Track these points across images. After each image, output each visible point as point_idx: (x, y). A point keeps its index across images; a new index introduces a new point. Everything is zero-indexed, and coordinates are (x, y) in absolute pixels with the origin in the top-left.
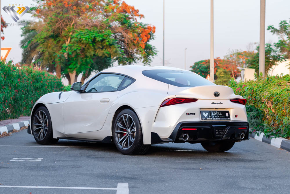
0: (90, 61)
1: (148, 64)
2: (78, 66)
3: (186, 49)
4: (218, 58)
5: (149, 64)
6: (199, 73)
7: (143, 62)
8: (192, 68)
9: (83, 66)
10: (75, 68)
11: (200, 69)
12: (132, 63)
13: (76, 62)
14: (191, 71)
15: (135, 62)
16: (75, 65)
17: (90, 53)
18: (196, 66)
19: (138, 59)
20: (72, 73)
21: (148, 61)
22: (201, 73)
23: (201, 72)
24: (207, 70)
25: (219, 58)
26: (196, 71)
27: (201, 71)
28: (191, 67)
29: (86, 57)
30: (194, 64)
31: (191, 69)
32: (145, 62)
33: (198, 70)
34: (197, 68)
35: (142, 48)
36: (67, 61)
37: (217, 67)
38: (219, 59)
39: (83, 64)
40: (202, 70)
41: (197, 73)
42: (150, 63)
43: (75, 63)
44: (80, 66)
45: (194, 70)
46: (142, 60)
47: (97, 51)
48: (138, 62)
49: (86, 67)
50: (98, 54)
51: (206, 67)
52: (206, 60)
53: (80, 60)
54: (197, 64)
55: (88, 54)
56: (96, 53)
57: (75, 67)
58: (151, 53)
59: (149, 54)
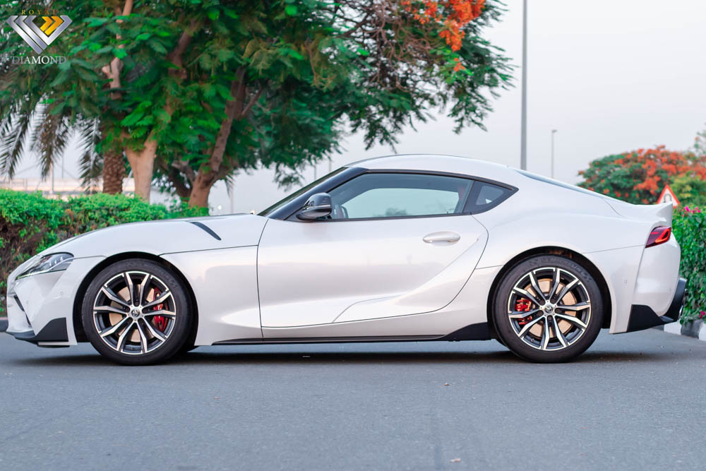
0: (218, 95)
1: (473, 121)
2: (165, 117)
3: (554, 131)
4: (659, 149)
5: (478, 120)
6: (607, 191)
7: (455, 112)
8: (585, 177)
9: (186, 120)
10: (150, 127)
11: (609, 180)
12: (407, 120)
13: (154, 101)
14: (583, 185)
15: (420, 117)
16: (148, 111)
17: (213, 57)
18: (597, 172)
19: (432, 103)
20: (139, 152)
21: (474, 109)
22: (610, 192)
23: (611, 188)
24: (628, 183)
25: (663, 147)
26: (598, 185)
27: (613, 185)
28: (580, 173)
29: (199, 74)
30: (590, 164)
31: (582, 179)
32: (461, 114)
33: (604, 182)
34: (599, 177)
35: (449, 47)
36: (118, 96)
37: (659, 174)
38: (662, 150)
39: (184, 110)
40: (616, 182)
41: (600, 190)
42: (481, 116)
43: (148, 103)
44: (174, 118)
45: (591, 183)
46: (451, 104)
47: (248, 50)
48: (430, 116)
49: (201, 122)
50: (252, 62)
51: (629, 173)
52: (627, 154)
53: (171, 89)
54: (598, 164)
55: (206, 62)
56: (245, 57)
57: (147, 121)
58: (487, 76)
59: (477, 81)
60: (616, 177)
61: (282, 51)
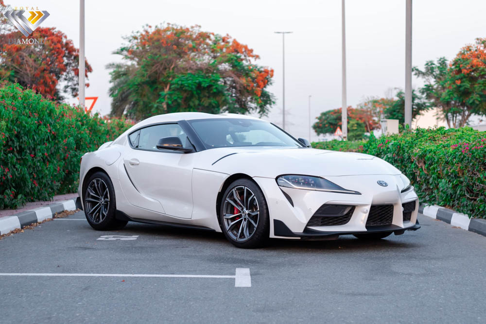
3: (310, 96)
5: (266, 115)
6: (327, 125)
7: (259, 112)
12: (245, 113)
14: (317, 123)
15: (250, 113)
17: (193, 102)
18: (323, 117)
19: (253, 109)
24: (336, 122)
27: (330, 123)
28: (317, 118)
29: (190, 107)
30: (321, 114)
32: (261, 113)
33: (326, 121)
34: (324, 119)
35: (257, 95)
36: (166, 112)
38: (351, 108)
42: (267, 113)
45: (321, 122)
46: (258, 110)
47: (203, 100)
48: (252, 113)
50: (204, 104)
51: (335, 118)
52: (335, 110)
54: (324, 114)
58: (269, 102)
59: (266, 103)
60: (331, 120)
61: (212, 101)
